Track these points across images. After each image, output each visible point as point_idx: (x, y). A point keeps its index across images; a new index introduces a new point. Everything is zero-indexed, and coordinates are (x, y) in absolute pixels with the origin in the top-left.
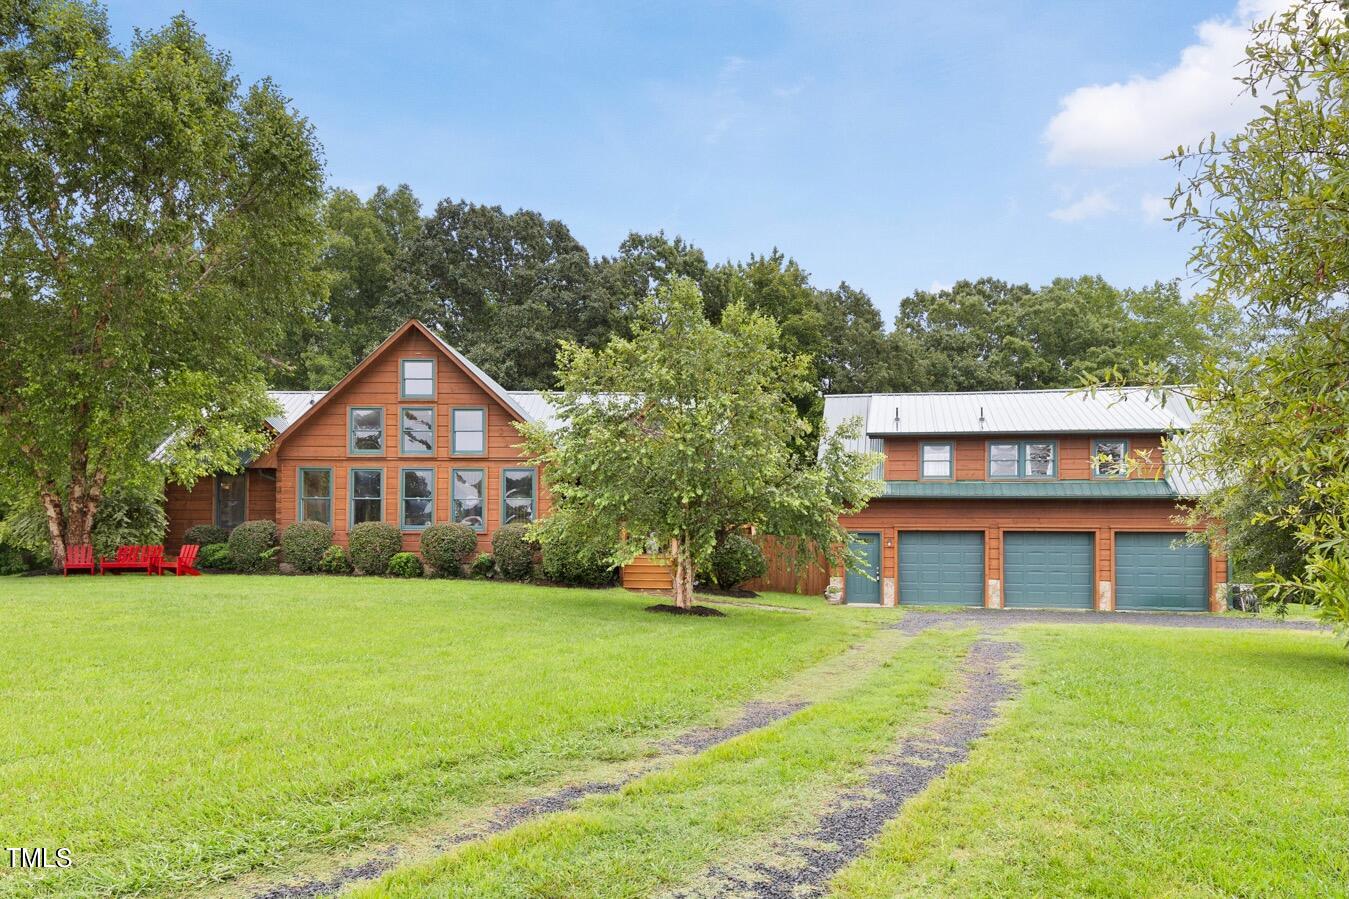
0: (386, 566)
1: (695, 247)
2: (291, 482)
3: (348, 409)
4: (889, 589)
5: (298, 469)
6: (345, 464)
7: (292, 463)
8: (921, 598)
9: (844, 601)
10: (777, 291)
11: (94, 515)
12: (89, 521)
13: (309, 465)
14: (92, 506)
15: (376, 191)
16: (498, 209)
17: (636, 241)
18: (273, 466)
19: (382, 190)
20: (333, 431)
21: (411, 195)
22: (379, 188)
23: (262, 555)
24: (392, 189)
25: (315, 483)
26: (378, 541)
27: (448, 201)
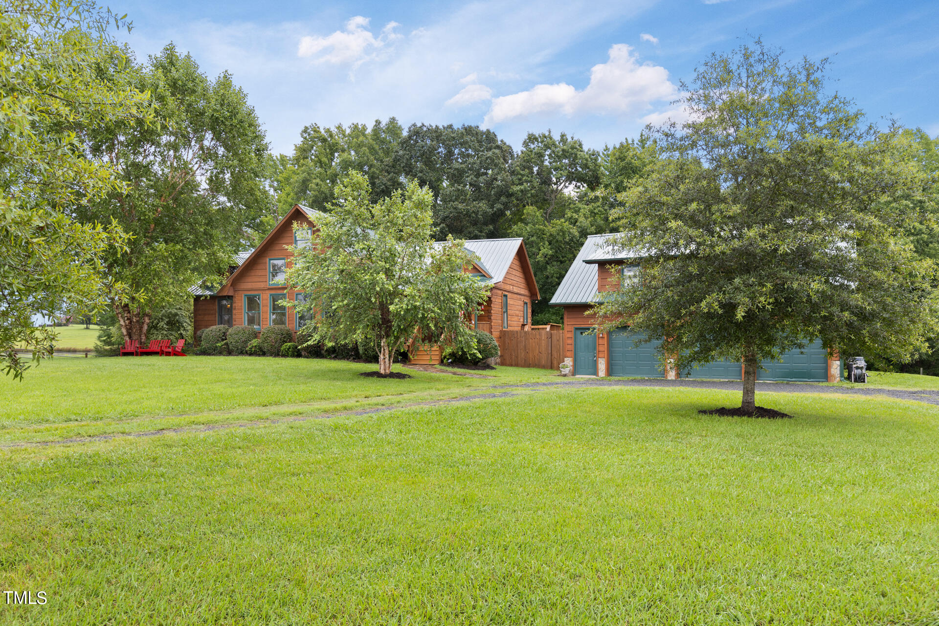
0: (279, 351)
1: (575, 139)
2: (241, 304)
3: (268, 260)
4: (602, 365)
5: (243, 296)
6: (267, 292)
7: (240, 292)
8: (624, 372)
9: (574, 374)
10: (631, 163)
11: (148, 324)
12: (145, 327)
13: (249, 293)
14: (147, 320)
15: (374, 123)
16: (450, 126)
17: (532, 138)
18: (229, 294)
19: (378, 122)
20: (260, 273)
21: (397, 123)
22: (376, 121)
23: (218, 345)
24: (384, 122)
25: (252, 302)
26: (273, 336)
27: (414, 125)
